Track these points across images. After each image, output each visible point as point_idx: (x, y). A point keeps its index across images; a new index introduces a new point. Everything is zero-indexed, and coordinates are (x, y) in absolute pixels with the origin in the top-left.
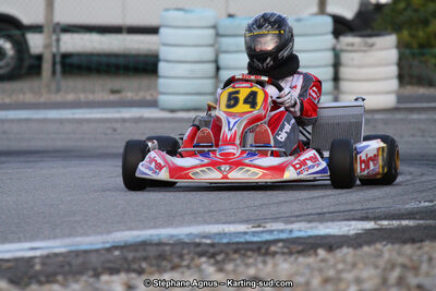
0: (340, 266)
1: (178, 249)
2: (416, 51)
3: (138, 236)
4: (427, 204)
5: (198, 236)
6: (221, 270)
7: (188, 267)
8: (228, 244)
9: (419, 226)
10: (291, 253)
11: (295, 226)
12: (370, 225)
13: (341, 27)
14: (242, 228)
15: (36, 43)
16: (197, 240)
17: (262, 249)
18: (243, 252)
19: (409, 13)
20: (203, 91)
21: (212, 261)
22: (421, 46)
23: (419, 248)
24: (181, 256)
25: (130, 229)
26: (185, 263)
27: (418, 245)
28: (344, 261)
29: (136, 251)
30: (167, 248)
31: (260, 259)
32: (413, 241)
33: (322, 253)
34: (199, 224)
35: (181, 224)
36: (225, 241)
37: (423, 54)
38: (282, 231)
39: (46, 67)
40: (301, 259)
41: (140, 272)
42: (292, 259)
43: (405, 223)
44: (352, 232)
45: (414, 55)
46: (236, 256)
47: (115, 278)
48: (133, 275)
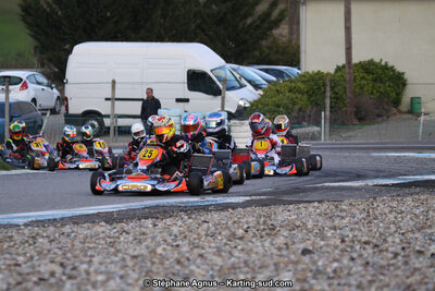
12: (248, 198)
13: (231, 116)
15: (107, 122)
17: (206, 208)
32: (266, 205)
39: (112, 132)
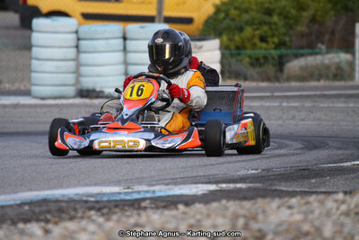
0: (198, 217)
1: (72, 204)
2: (234, 52)
3: (38, 195)
4: (253, 172)
5: (83, 195)
6: (108, 220)
7: (82, 218)
8: (108, 201)
9: (250, 188)
10: (157, 208)
11: (156, 188)
14: (115, 189)
16: (85, 198)
18: (121, 207)
19: (227, 21)
20: (67, 83)
21: (99, 213)
22: (238, 48)
23: (255, 204)
24: (75, 210)
25: (31, 190)
26: (79, 215)
27: (253, 201)
28: (201, 213)
29: (40, 206)
30: (64, 204)
31: (135, 212)
33: (181, 207)
34: (83, 186)
35: (69, 186)
36: (105, 199)
37: (239, 54)
38: (147, 192)
40: (167, 212)
41: (47, 221)
42: (159, 211)
43: (239, 185)
44: (200, 193)
45: (232, 55)
46: (117, 210)
47: (29, 226)
48: (43, 224)
